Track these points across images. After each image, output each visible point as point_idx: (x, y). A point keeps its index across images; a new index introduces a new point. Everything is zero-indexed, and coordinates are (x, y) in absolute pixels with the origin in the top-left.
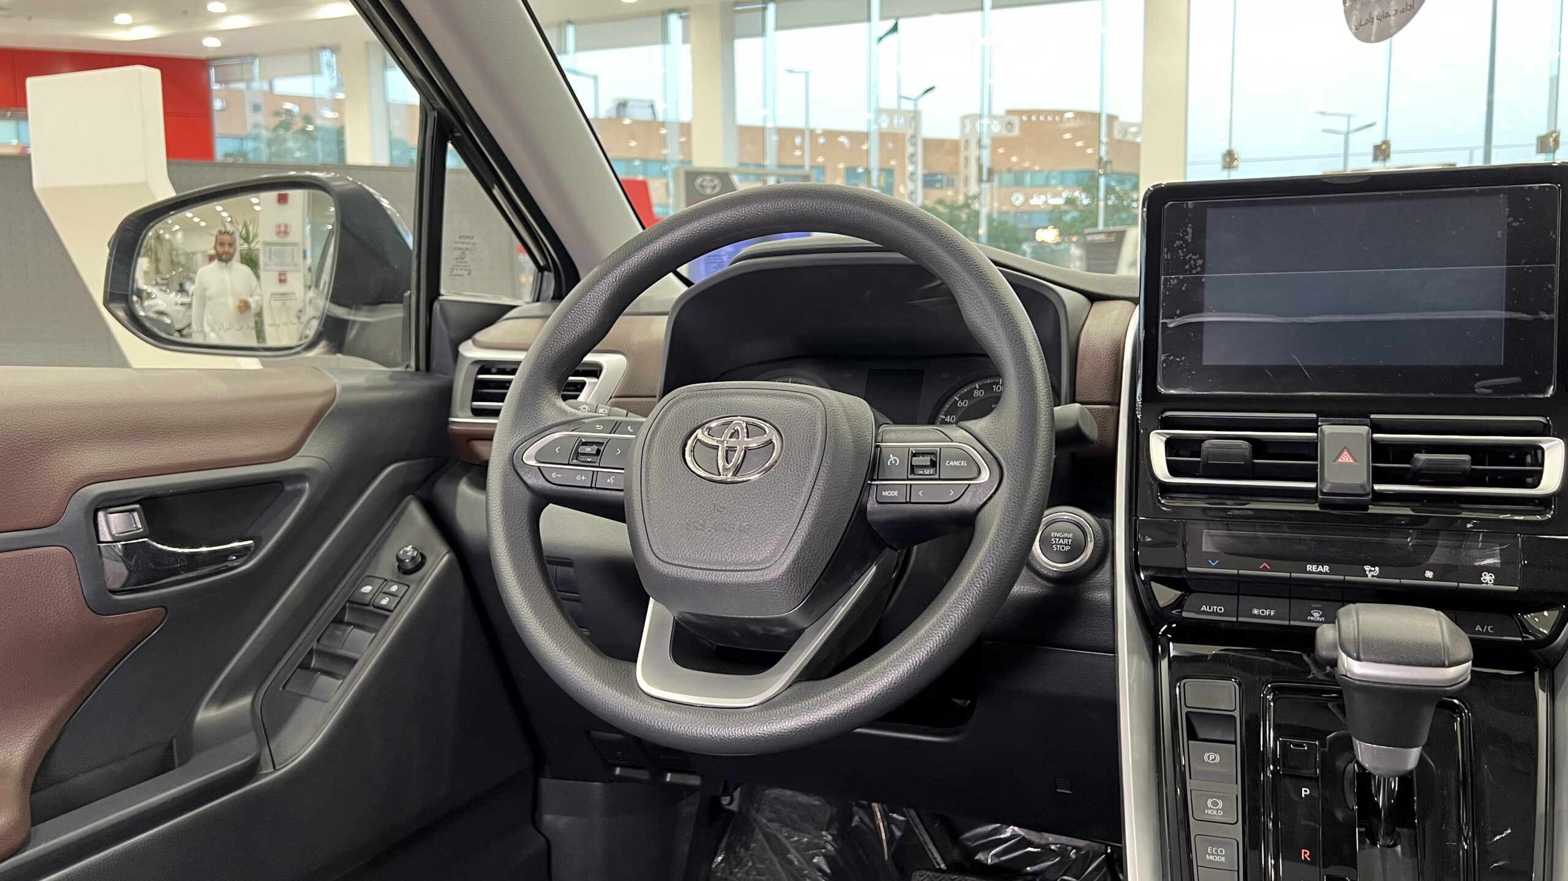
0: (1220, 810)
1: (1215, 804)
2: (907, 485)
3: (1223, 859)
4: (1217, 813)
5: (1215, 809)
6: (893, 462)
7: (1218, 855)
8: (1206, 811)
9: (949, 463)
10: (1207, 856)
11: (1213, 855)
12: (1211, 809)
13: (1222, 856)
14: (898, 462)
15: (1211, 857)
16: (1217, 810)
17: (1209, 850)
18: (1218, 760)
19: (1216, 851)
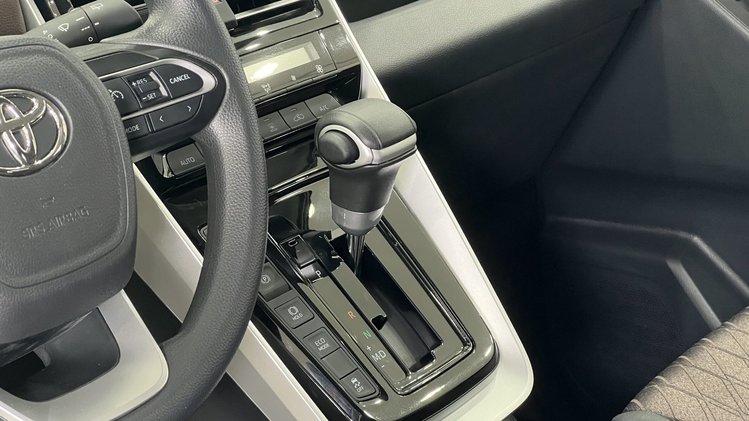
0: (299, 313)
1: (293, 311)
2: (143, 115)
3: (327, 345)
4: (300, 316)
5: (296, 315)
6: (117, 97)
7: (323, 344)
8: (294, 319)
9: (173, 81)
10: (319, 348)
11: (321, 346)
12: (294, 315)
13: (325, 343)
14: (122, 95)
15: (321, 349)
16: (298, 314)
17: (316, 344)
18: (269, 280)
19: (320, 342)
